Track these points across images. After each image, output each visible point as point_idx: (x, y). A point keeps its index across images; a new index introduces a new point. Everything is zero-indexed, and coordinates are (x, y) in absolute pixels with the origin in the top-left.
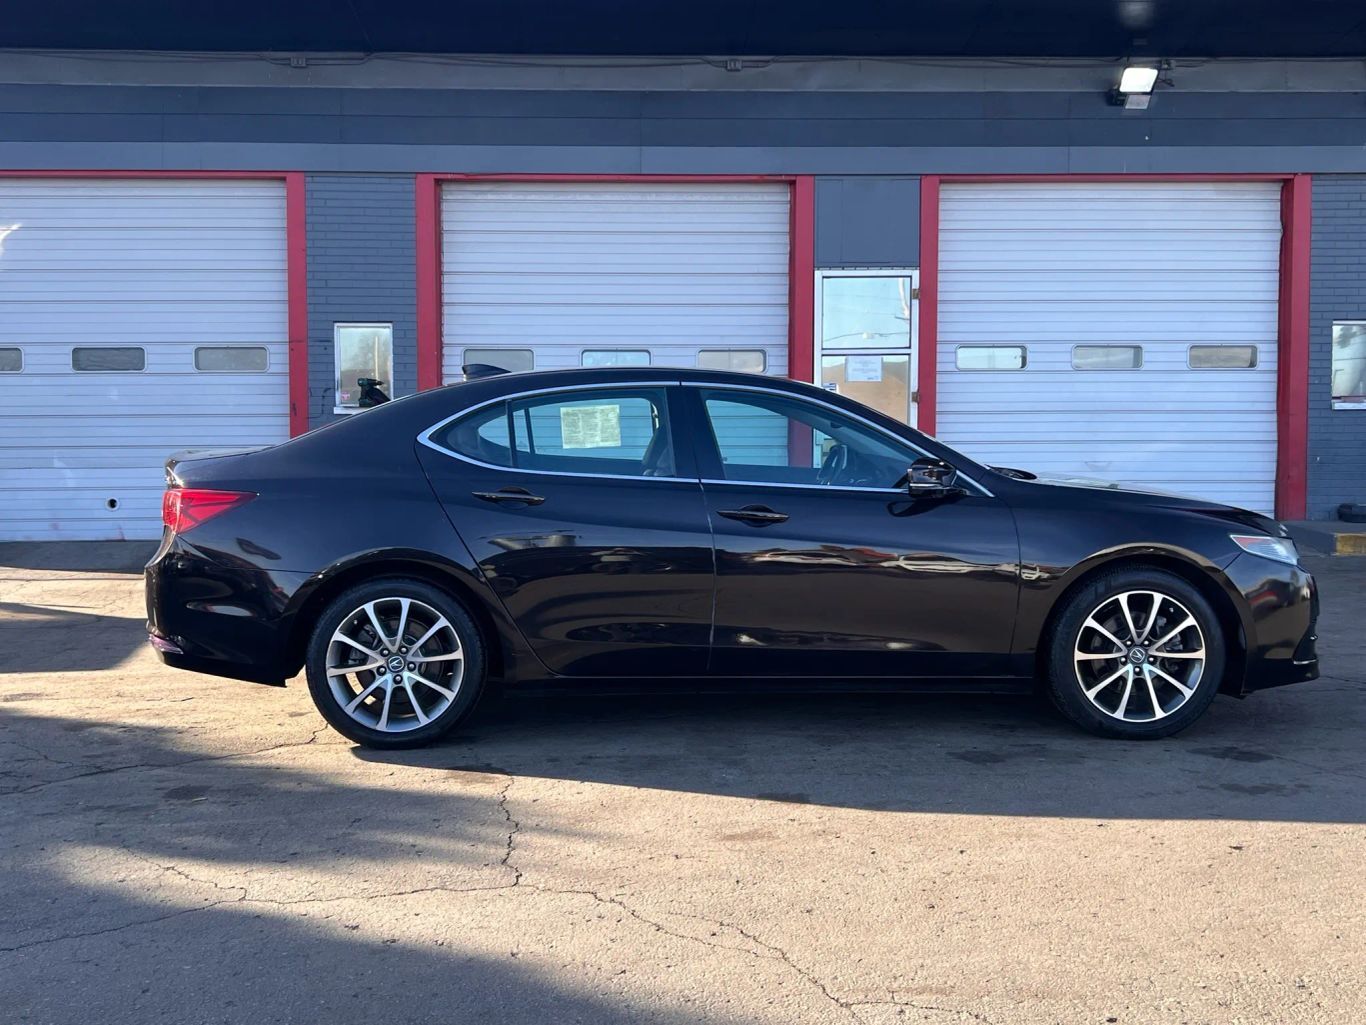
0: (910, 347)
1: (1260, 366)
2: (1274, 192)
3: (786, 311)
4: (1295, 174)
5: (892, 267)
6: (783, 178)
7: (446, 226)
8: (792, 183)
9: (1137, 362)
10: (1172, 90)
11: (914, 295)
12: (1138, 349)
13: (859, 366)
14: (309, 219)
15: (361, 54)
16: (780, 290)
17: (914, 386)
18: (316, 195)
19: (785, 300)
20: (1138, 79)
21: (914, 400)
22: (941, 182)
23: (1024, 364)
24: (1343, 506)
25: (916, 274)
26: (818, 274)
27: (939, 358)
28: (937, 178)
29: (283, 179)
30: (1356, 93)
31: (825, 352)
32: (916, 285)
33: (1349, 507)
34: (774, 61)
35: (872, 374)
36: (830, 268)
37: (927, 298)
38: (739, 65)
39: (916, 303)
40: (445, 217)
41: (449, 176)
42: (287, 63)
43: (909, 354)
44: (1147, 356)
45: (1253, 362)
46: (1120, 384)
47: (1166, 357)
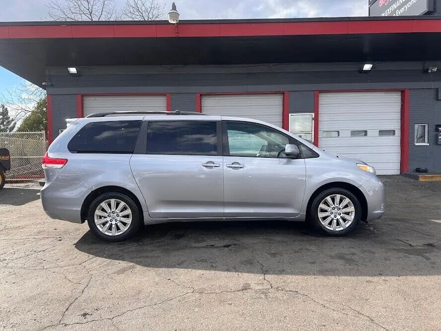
1: (396, 135)
2: (399, 94)
3: (282, 123)
4: (405, 89)
6: (281, 92)
8: (283, 93)
9: (366, 135)
10: (375, 70)
11: (313, 119)
12: (366, 131)
14: (171, 104)
16: (280, 119)
17: (313, 141)
18: (173, 99)
19: (282, 121)
20: (367, 67)
22: (320, 92)
23: (339, 135)
24: (417, 169)
25: (313, 114)
26: (290, 115)
27: (319, 134)
28: (318, 92)
29: (166, 95)
30: (420, 70)
32: (313, 117)
33: (419, 168)
34: (280, 65)
36: (293, 113)
37: (316, 120)
38: (271, 66)
39: (313, 121)
42: (166, 68)
43: (312, 133)
44: (368, 133)
45: (394, 134)
46: (361, 140)
47: (373, 133)
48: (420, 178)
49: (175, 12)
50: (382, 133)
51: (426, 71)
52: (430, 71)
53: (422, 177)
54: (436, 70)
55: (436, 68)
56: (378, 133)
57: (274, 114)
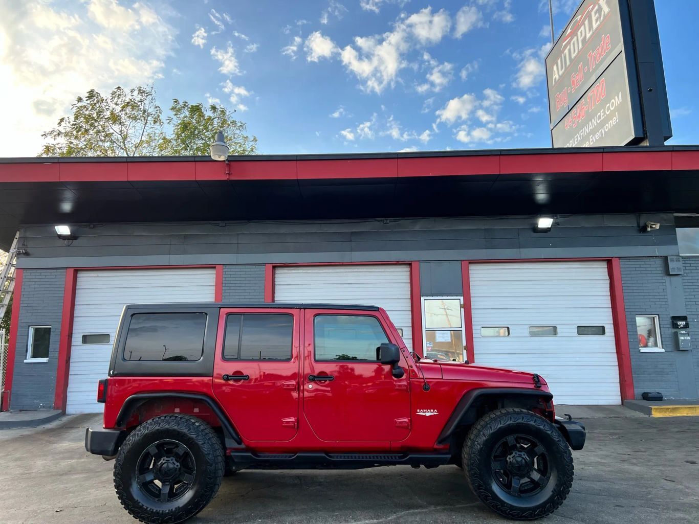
0: (461, 327)
1: (607, 334)
2: (604, 265)
3: (410, 313)
4: (612, 258)
5: (452, 295)
6: (407, 262)
7: (276, 283)
8: (410, 264)
9: (555, 333)
10: (559, 227)
11: (461, 306)
12: (555, 328)
13: (441, 335)
14: (224, 282)
15: (246, 221)
16: (407, 305)
17: (464, 343)
18: (227, 273)
19: (410, 309)
20: (545, 222)
21: (465, 349)
22: (470, 263)
23: (509, 334)
24: (644, 393)
25: (462, 298)
26: (422, 299)
27: (474, 332)
28: (468, 262)
29: (215, 267)
30: (633, 226)
31: (427, 330)
32: (462, 302)
34: (402, 220)
35: (446, 338)
36: (427, 296)
37: (467, 308)
38: (388, 221)
39: (462, 309)
40: (276, 280)
41: (278, 265)
42: (218, 225)
43: (461, 330)
44: (559, 330)
45: (604, 333)
46: (548, 342)
47: (567, 331)
48: (653, 412)
49: (223, 144)
50: (583, 330)
51: (643, 229)
52: (649, 229)
53: (656, 409)
54: (658, 228)
55: (659, 225)
56: (576, 330)
57: (396, 297)
